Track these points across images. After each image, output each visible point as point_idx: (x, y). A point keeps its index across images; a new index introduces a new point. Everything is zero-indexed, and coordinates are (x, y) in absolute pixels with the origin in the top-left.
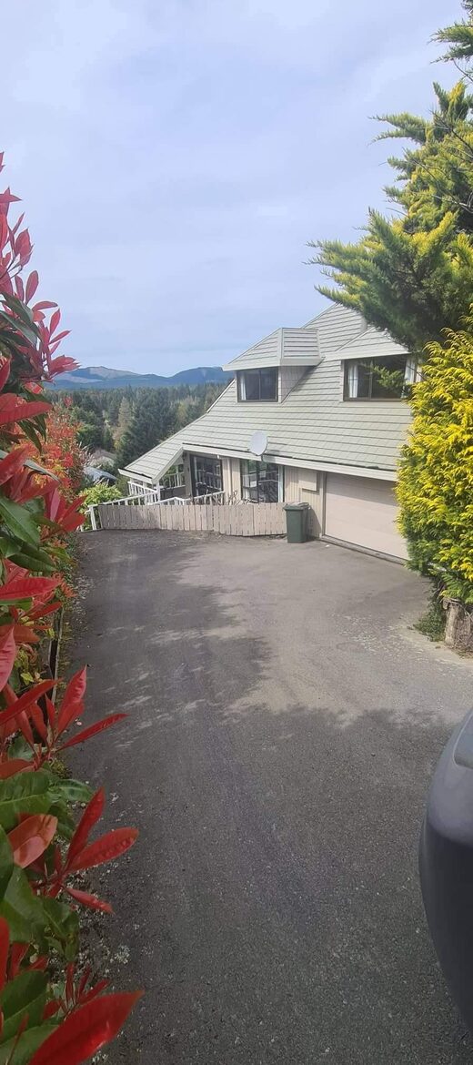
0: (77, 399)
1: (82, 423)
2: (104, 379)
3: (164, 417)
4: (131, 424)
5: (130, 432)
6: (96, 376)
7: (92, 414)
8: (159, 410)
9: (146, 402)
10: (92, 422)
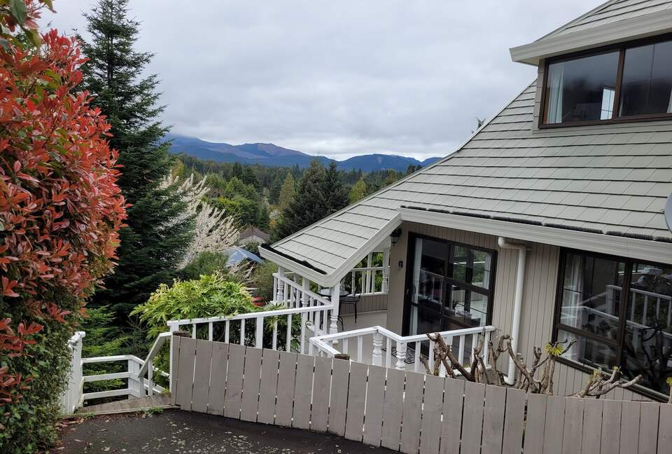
0: (237, 171)
1: (238, 197)
2: (271, 156)
3: (334, 196)
4: (293, 201)
5: (290, 209)
6: (263, 153)
7: (251, 187)
8: (330, 187)
9: (314, 177)
10: (250, 196)
